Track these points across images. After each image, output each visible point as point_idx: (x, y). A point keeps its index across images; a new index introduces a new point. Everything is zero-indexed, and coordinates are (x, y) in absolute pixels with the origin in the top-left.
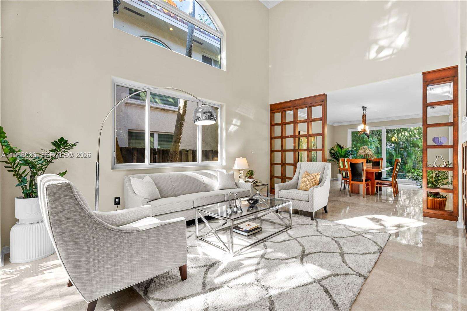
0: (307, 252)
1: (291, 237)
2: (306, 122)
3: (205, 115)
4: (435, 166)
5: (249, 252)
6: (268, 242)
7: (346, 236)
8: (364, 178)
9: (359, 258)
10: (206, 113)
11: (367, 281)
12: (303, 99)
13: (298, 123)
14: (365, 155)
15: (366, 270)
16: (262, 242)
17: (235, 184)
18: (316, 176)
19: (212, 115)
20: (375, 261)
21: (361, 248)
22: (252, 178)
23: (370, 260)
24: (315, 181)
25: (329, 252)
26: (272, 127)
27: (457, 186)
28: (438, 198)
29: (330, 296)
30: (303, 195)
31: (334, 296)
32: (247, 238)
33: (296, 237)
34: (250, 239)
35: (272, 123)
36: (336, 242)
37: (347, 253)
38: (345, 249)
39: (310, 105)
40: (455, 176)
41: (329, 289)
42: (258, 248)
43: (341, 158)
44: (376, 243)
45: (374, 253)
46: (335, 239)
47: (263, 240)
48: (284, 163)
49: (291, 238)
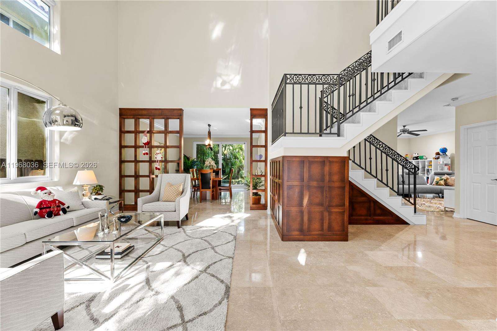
0: (186, 255)
1: (166, 247)
2: (164, 133)
3: (66, 118)
4: (257, 174)
5: (130, 272)
6: (146, 257)
7: (211, 234)
8: (211, 186)
9: (225, 247)
10: (68, 116)
11: (234, 260)
12: (160, 109)
13: (154, 133)
14: (210, 165)
15: (232, 253)
16: (140, 259)
17: (81, 203)
18: (180, 187)
19: (76, 120)
20: (234, 246)
21: (223, 240)
22: (101, 195)
23: (231, 246)
24: (179, 192)
25: (204, 249)
26: (123, 135)
27: (267, 187)
28: (257, 196)
29: (217, 278)
30: (170, 206)
31: (218, 276)
32: (120, 260)
33: (171, 246)
34: (123, 260)
35: (123, 130)
36: (205, 241)
37: (216, 246)
38: (214, 244)
39: (168, 117)
40: (266, 180)
41: (214, 273)
42: (138, 266)
43: (191, 169)
44: (231, 234)
45: (232, 241)
46: (203, 238)
47: (140, 257)
48: (138, 175)
49: (168, 248)
